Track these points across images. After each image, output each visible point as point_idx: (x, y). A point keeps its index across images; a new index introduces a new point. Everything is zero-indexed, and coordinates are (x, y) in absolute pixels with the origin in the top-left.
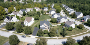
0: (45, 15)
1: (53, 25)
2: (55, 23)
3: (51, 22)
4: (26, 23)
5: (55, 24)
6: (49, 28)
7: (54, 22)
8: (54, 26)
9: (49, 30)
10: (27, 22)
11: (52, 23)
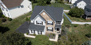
0: (60, 3)
1: (73, 23)
2: (79, 17)
3: (70, 14)
4: (5, 10)
5: (78, 21)
6: (58, 29)
7: (77, 17)
8: (75, 26)
9: (60, 36)
10: (5, 7)
11: (72, 18)
